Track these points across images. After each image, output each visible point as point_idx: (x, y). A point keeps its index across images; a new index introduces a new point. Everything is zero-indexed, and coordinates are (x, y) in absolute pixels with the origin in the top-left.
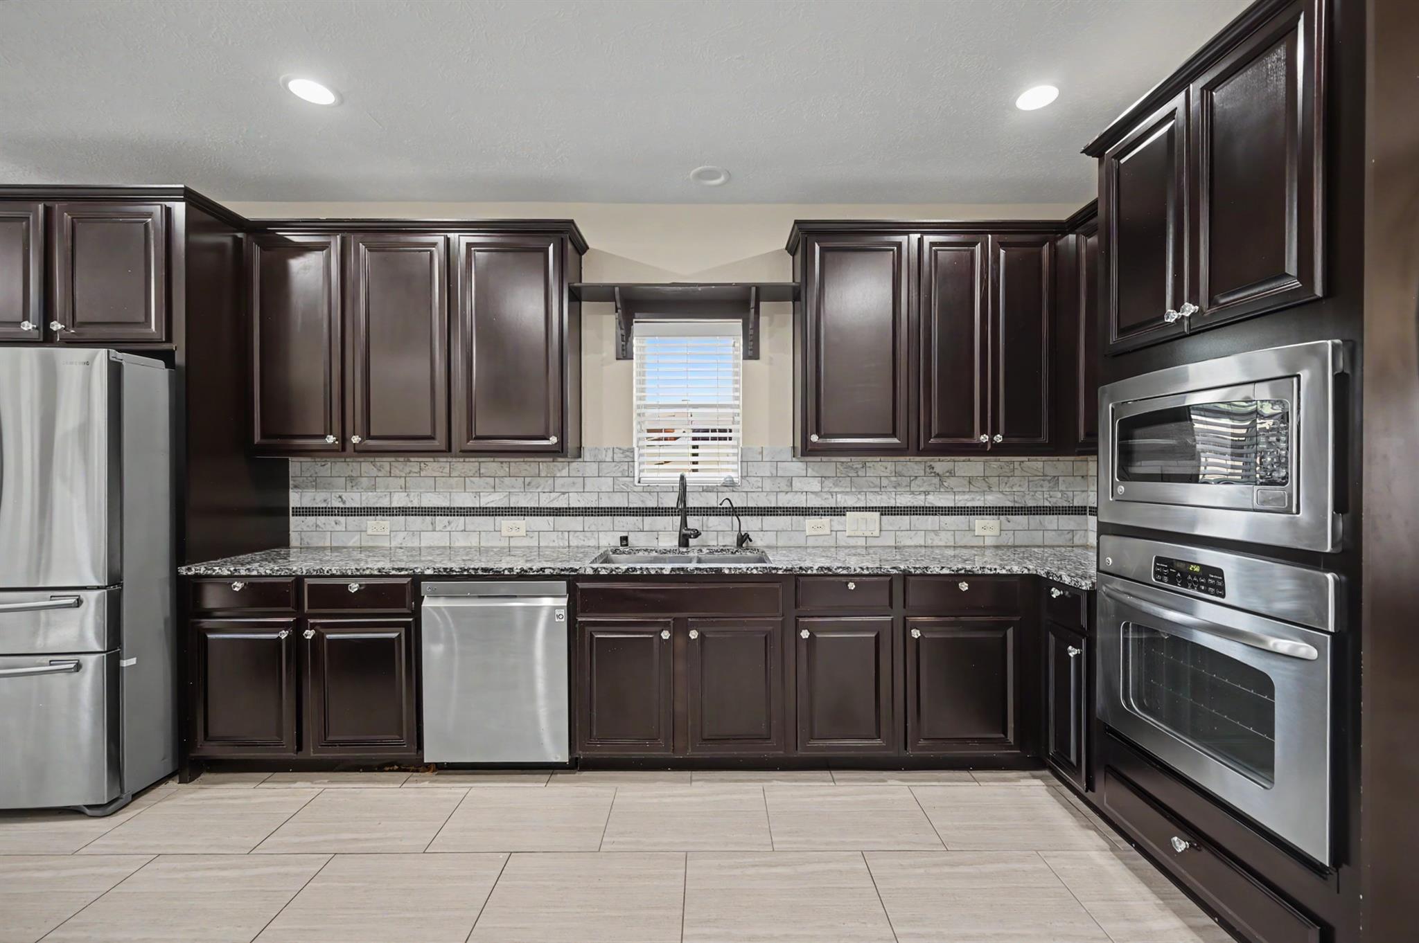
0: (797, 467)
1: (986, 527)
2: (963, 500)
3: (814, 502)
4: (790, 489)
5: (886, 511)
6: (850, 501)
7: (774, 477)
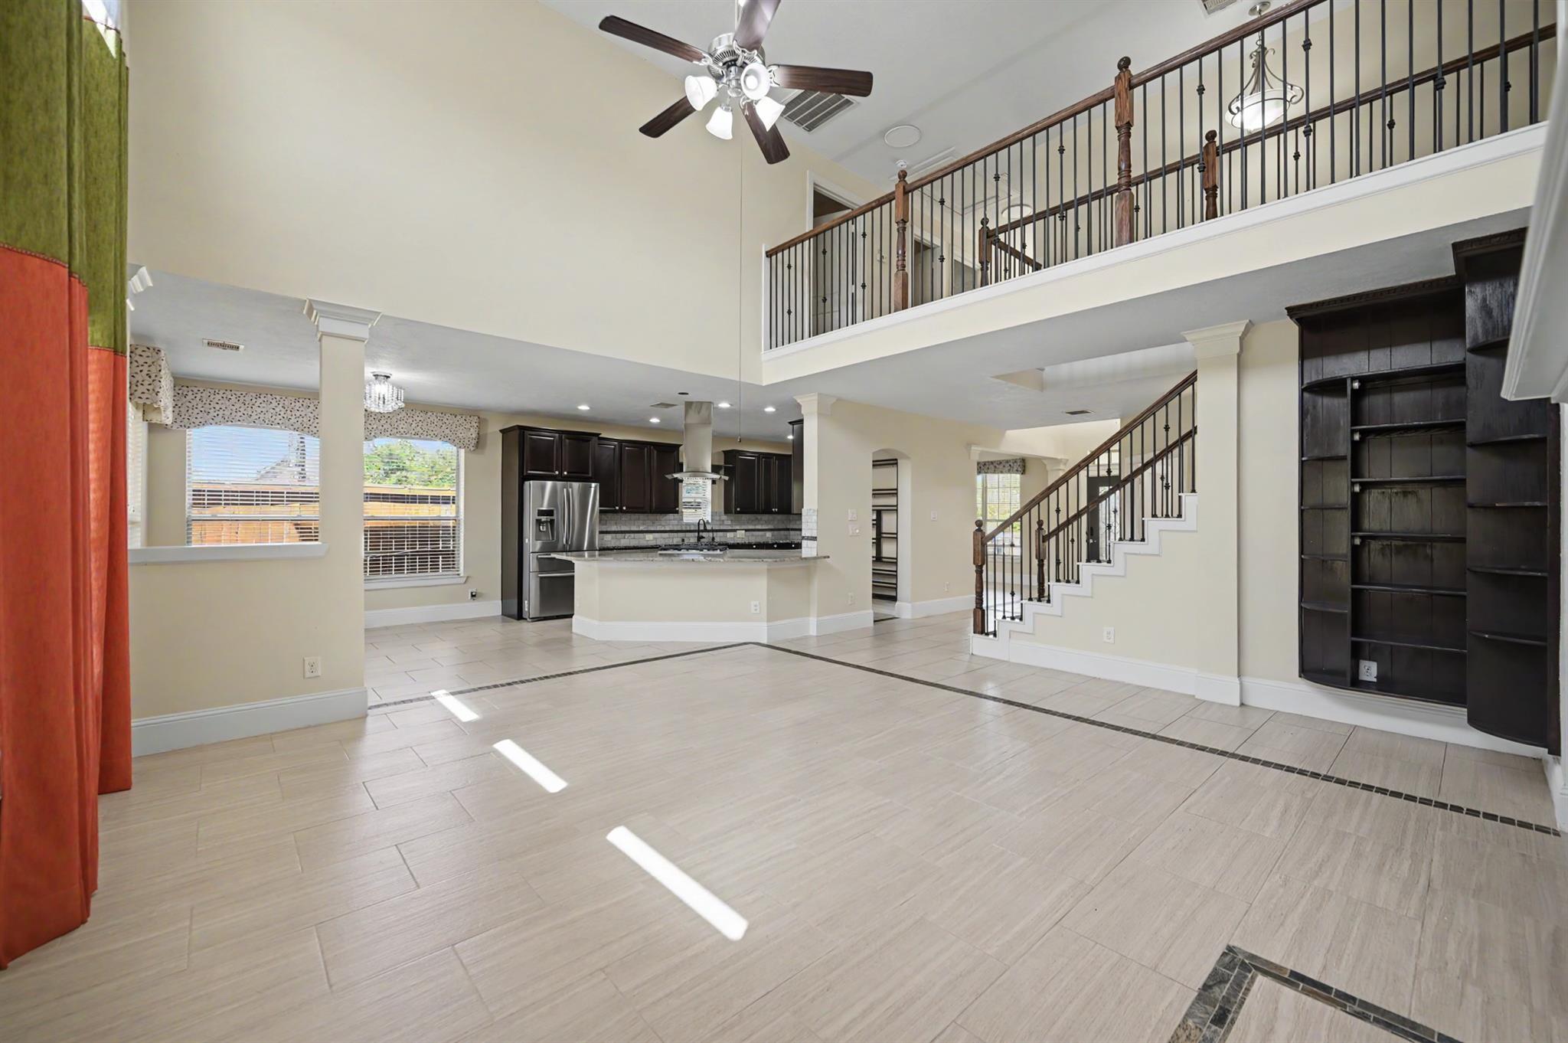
0: (724, 517)
1: (769, 534)
2: (764, 527)
3: (730, 528)
4: (723, 524)
5: (746, 530)
6: (738, 528)
7: (720, 520)
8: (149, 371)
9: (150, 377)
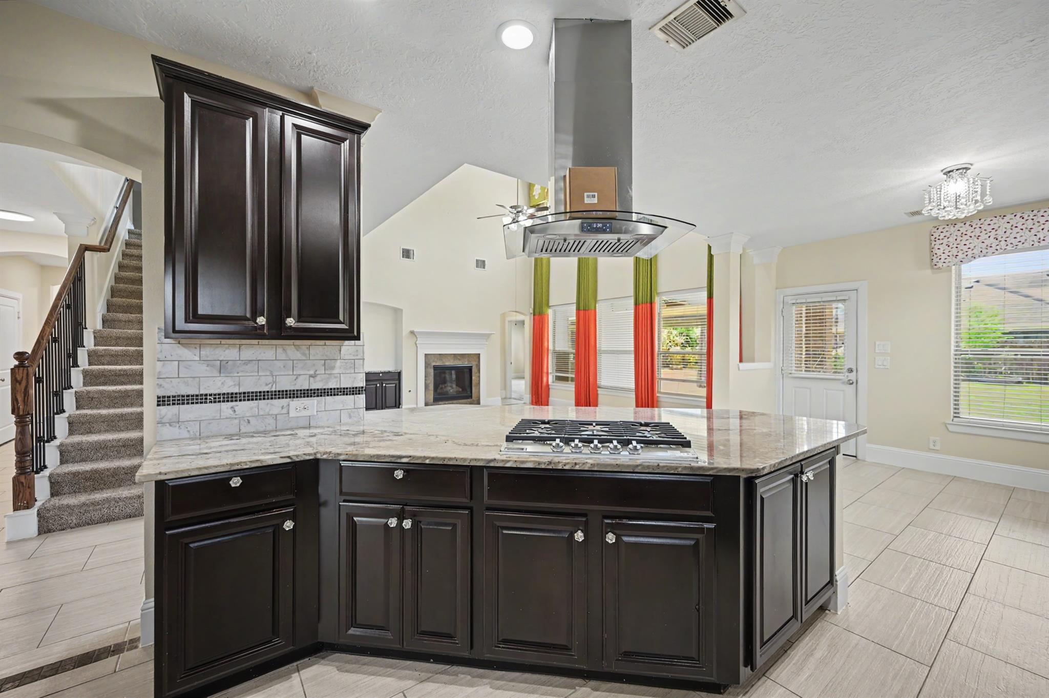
8: (996, 235)
9: (997, 239)
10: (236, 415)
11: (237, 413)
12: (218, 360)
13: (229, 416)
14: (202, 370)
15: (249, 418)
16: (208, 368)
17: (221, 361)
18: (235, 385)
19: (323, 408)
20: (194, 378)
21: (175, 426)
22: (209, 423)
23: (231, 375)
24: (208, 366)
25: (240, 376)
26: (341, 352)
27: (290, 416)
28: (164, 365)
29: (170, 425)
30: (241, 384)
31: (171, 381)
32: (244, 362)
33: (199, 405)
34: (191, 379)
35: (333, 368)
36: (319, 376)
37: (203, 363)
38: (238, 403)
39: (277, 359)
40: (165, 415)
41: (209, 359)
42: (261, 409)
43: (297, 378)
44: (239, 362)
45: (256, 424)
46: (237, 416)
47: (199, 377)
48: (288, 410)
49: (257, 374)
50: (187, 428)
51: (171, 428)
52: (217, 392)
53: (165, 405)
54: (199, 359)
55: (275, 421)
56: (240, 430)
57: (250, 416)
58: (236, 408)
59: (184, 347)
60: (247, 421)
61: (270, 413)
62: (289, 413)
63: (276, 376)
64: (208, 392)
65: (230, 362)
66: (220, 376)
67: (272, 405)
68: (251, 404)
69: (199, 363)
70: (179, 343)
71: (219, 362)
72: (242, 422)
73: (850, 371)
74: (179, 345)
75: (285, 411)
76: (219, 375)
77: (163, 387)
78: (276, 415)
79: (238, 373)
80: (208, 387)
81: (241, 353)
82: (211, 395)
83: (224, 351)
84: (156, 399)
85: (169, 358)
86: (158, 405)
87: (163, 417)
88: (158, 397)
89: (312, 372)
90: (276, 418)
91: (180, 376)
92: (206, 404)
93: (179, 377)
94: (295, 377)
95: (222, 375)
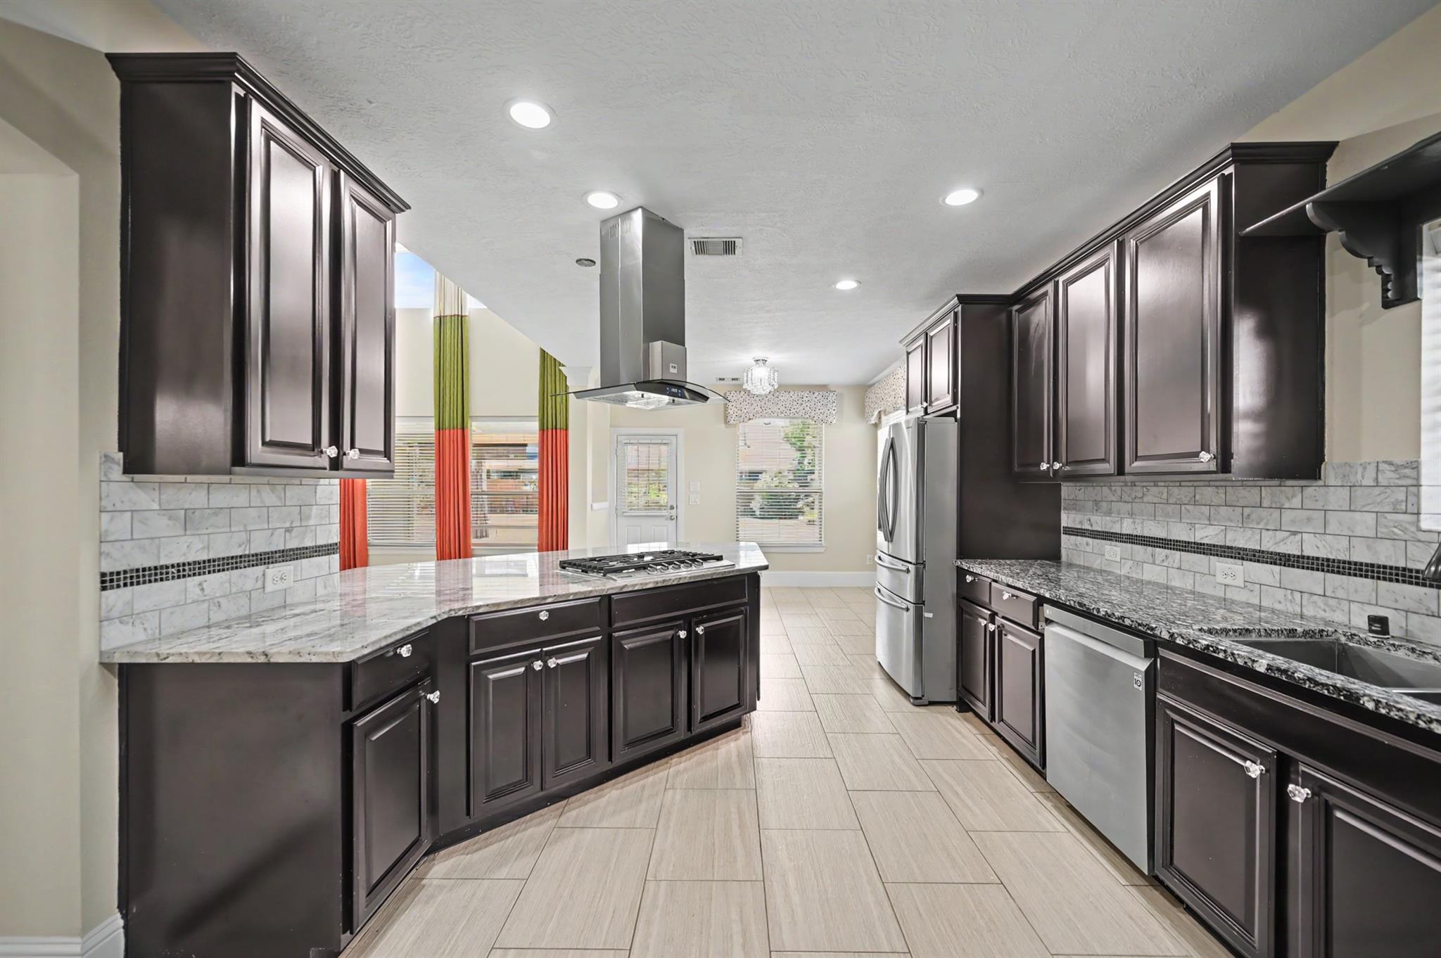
10: (205, 596)
11: (206, 593)
12: (182, 509)
13: (196, 598)
14: (161, 525)
15: (220, 600)
16: (171, 523)
17: (186, 510)
18: (203, 548)
19: (299, 576)
20: (152, 538)
21: (128, 623)
22: (172, 613)
23: (199, 532)
24: (170, 518)
25: (208, 534)
26: (317, 494)
27: (266, 592)
28: (112, 519)
29: (121, 622)
30: (210, 547)
31: (122, 547)
32: (213, 511)
33: (160, 584)
34: (149, 541)
35: (308, 518)
36: (295, 529)
37: (164, 515)
38: (207, 576)
39: (252, 505)
40: (114, 606)
41: (171, 507)
42: (234, 583)
43: (272, 534)
44: (209, 511)
45: (230, 609)
46: (207, 598)
47: (159, 538)
48: (264, 585)
49: (228, 530)
50: (143, 624)
51: (121, 626)
52: (181, 561)
53: (113, 588)
54: (158, 508)
55: (248, 601)
56: (209, 619)
57: (221, 597)
58: (205, 585)
59: (139, 487)
60: (217, 604)
61: (244, 589)
62: (264, 588)
63: (250, 531)
64: (169, 562)
65: (197, 513)
66: (185, 535)
67: (246, 576)
68: (221, 577)
69: (159, 514)
70: (132, 481)
71: (183, 512)
72: (212, 607)
73: (672, 508)
74: (131, 484)
75: (259, 584)
76: (183, 533)
77: (111, 557)
78: (250, 591)
79: (207, 529)
80: (171, 553)
81: (210, 496)
82: (173, 566)
83: (190, 494)
84: (98, 579)
85: (119, 506)
86: (104, 589)
87: (111, 609)
88: (103, 575)
89: (288, 525)
90: (250, 596)
91: (135, 537)
92: (169, 582)
93: (132, 539)
94: (270, 532)
95: (188, 533)
